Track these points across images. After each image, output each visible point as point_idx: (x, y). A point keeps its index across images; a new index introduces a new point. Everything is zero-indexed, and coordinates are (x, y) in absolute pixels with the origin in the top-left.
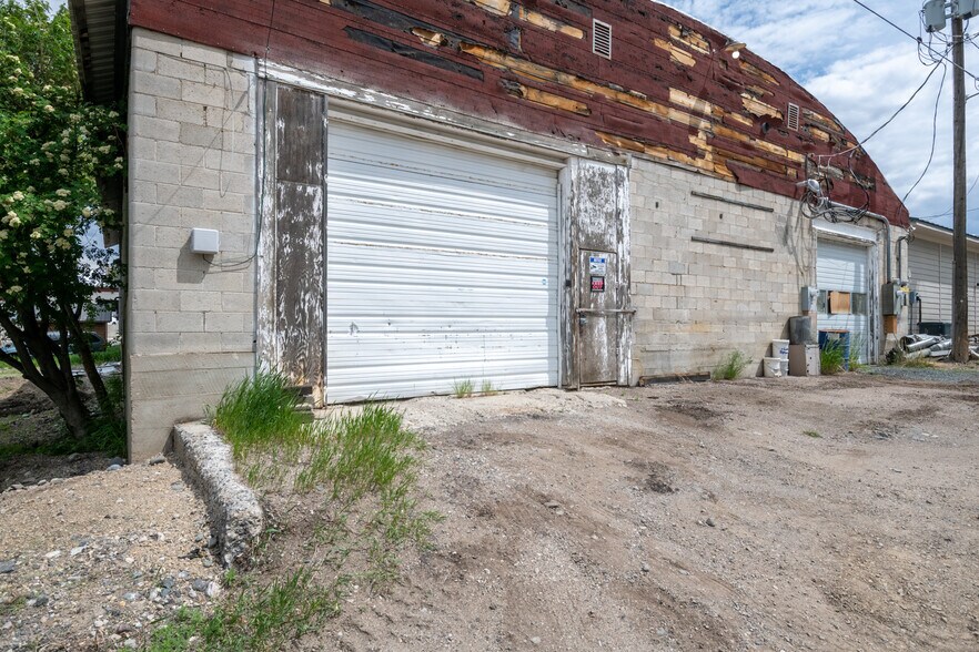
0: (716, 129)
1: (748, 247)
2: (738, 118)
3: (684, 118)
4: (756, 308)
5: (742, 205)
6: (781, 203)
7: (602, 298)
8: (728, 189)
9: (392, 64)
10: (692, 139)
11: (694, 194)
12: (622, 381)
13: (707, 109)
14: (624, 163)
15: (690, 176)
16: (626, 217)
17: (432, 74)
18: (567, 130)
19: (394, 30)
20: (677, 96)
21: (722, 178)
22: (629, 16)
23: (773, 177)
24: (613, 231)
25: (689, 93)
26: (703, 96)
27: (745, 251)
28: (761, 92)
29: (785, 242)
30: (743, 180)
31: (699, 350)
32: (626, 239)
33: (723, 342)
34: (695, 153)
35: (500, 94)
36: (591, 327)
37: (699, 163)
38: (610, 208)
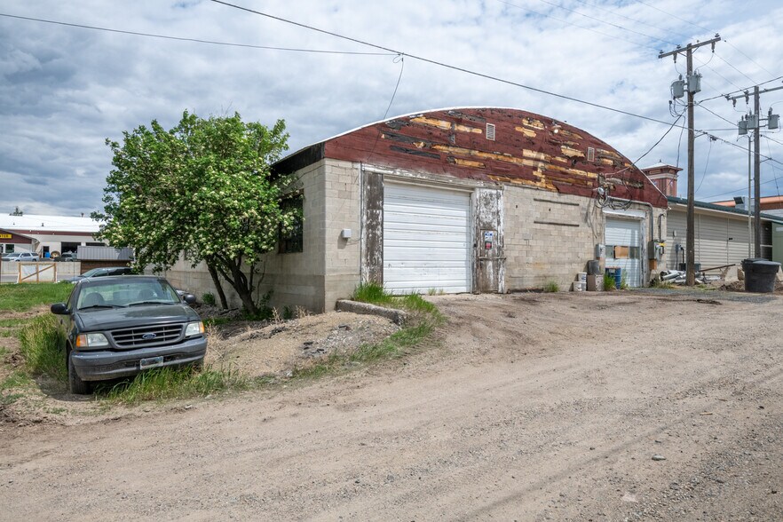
0: (547, 167)
1: (564, 225)
2: (559, 159)
3: (530, 163)
4: (569, 256)
5: (561, 203)
6: (583, 201)
7: (490, 252)
8: (554, 196)
9: (406, 158)
10: (535, 173)
11: (535, 200)
12: (500, 291)
13: (542, 157)
14: (501, 189)
15: (534, 191)
16: (501, 214)
18: (475, 176)
19: (405, 145)
20: (526, 153)
21: (550, 190)
22: (503, 118)
23: (579, 187)
24: (495, 220)
25: (533, 150)
26: (540, 150)
27: (563, 227)
28: (572, 143)
29: (586, 221)
30: (561, 190)
31: (538, 277)
32: (502, 224)
33: (551, 273)
34: (536, 179)
35: (446, 164)
36: (486, 266)
37: (538, 184)
38: (494, 210)
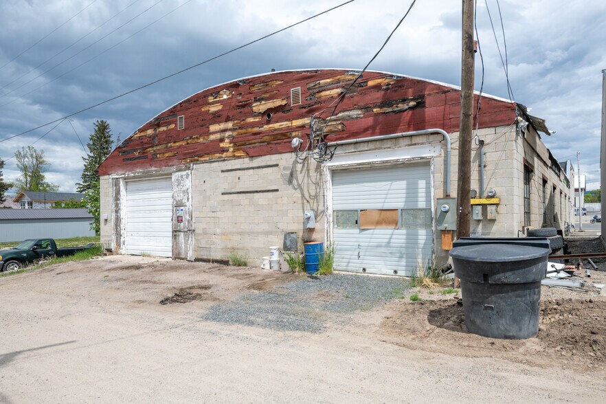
0: (235, 134)
1: (257, 192)
2: (251, 120)
3: (218, 136)
4: (266, 227)
5: (253, 168)
7: (182, 224)
8: (246, 162)
9: (131, 164)
10: (222, 145)
11: (223, 171)
12: (189, 258)
13: (230, 125)
14: (189, 168)
15: (221, 163)
16: (190, 191)
17: (138, 163)
18: (170, 164)
19: (130, 156)
20: (213, 128)
21: (239, 157)
23: (279, 142)
24: (185, 197)
25: (219, 123)
26: (228, 119)
27: (256, 194)
28: (267, 95)
30: (251, 154)
31: (226, 248)
32: (190, 200)
33: (240, 246)
34: (224, 150)
35: (153, 160)
36: (179, 237)
37: (224, 155)
38: (184, 188)
